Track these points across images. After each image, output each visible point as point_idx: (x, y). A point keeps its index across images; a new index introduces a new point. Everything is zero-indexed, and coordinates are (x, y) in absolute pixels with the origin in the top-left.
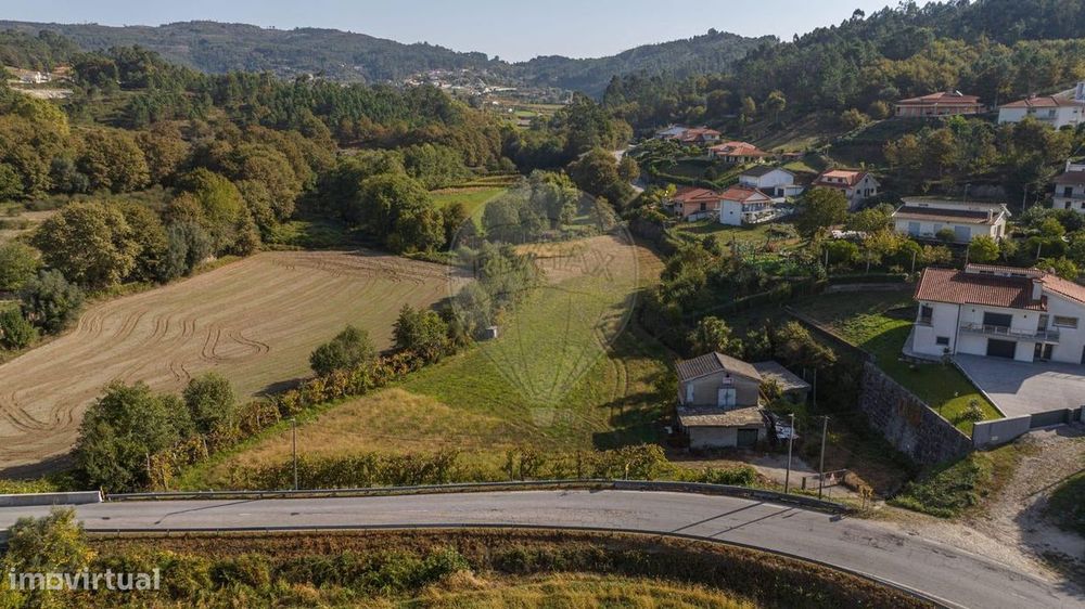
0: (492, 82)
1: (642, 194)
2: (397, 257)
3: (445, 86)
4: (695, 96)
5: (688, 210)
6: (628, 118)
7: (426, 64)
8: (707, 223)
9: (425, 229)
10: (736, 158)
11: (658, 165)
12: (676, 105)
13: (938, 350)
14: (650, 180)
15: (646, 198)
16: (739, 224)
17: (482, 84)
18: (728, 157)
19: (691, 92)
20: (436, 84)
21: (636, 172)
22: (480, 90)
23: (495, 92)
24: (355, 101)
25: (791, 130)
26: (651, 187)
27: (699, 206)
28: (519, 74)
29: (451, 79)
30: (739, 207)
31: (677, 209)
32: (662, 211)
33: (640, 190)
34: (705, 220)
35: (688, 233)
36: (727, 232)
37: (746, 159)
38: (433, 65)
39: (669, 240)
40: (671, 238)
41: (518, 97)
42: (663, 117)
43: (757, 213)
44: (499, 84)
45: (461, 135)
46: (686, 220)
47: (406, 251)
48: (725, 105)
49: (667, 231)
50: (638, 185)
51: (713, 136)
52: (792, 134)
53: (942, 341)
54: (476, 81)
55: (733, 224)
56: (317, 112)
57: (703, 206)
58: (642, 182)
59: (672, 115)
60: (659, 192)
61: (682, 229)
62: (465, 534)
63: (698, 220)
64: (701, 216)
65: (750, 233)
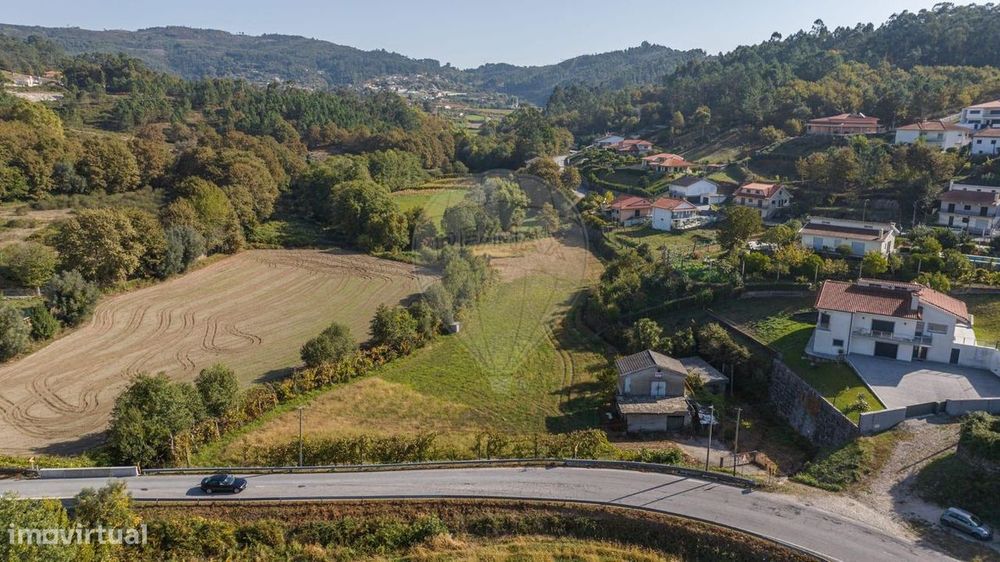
0: (445, 87)
1: (583, 200)
2: (366, 256)
3: (401, 91)
4: (629, 106)
5: (624, 216)
6: (569, 126)
7: (383, 69)
8: (640, 228)
9: (391, 231)
10: (666, 168)
11: (597, 173)
12: (613, 115)
13: (834, 351)
14: (589, 186)
15: (586, 203)
16: (669, 230)
17: (435, 90)
18: (659, 168)
19: (626, 103)
20: (393, 88)
21: (577, 179)
22: (434, 94)
23: (447, 96)
24: (322, 107)
25: (715, 143)
26: (591, 193)
27: (633, 213)
28: (469, 80)
29: (406, 84)
30: (669, 214)
31: (614, 215)
32: (601, 217)
33: (581, 196)
34: (639, 225)
35: (623, 237)
36: (658, 237)
37: (676, 169)
38: (390, 71)
39: (606, 243)
40: (609, 242)
41: (467, 101)
42: (600, 126)
43: (685, 220)
44: (451, 90)
45: (418, 140)
46: (622, 225)
47: (374, 250)
48: (656, 116)
49: (606, 235)
50: (579, 190)
51: (646, 147)
52: (717, 146)
53: (838, 343)
54: (430, 86)
55: (663, 229)
56: (287, 117)
57: (637, 212)
58: (583, 188)
59: (609, 123)
60: (599, 198)
61: (618, 233)
62: (444, 504)
63: (633, 225)
64: (635, 221)
65: (679, 238)
